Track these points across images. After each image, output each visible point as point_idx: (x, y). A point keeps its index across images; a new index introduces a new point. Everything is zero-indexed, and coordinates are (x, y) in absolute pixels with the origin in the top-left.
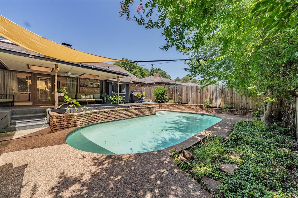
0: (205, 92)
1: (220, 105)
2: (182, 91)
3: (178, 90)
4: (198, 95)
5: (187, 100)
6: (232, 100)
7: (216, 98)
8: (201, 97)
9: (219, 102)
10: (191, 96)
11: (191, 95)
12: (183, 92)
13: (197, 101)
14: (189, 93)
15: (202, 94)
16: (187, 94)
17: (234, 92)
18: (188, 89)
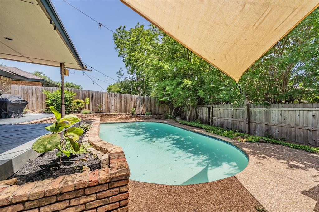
0: (129, 101)
1: (142, 113)
2: (101, 98)
3: (94, 96)
4: (122, 104)
5: (108, 109)
6: (150, 108)
7: (139, 106)
8: (125, 106)
9: (141, 110)
10: (114, 105)
11: (114, 103)
12: (102, 100)
13: (121, 110)
14: (111, 101)
15: (126, 103)
16: (109, 102)
17: (151, 102)
18: (110, 96)
